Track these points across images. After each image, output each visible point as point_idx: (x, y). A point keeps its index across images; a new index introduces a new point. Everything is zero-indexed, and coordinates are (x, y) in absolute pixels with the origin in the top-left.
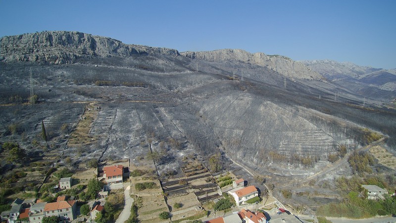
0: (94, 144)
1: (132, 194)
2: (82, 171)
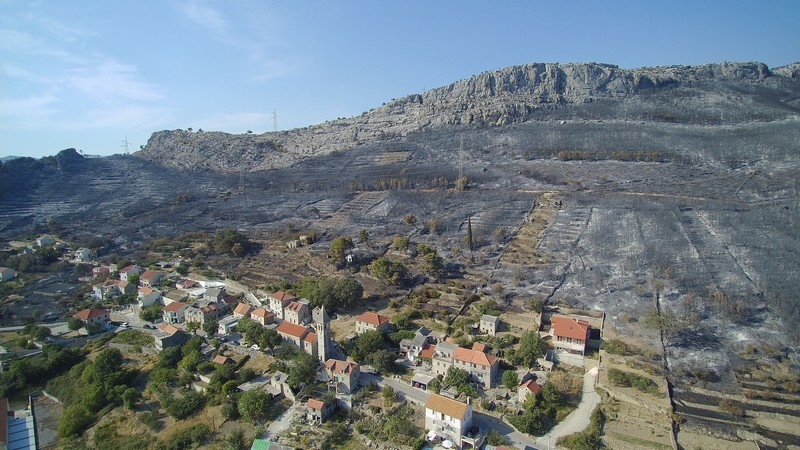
0: (542, 269)
1: (599, 385)
2: (516, 312)
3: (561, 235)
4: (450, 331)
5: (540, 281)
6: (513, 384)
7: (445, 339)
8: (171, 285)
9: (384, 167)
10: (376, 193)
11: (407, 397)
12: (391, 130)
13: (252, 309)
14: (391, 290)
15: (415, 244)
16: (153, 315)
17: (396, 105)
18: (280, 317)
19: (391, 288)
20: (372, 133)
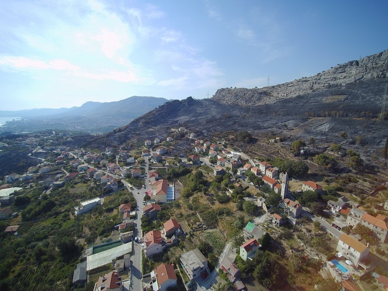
7: (358, 207)
8: (221, 151)
9: (328, 104)
10: (322, 118)
11: (328, 231)
12: (335, 82)
13: (252, 167)
15: (344, 149)
16: (214, 161)
17: (340, 67)
18: (264, 173)
19: (326, 171)
20: (323, 85)
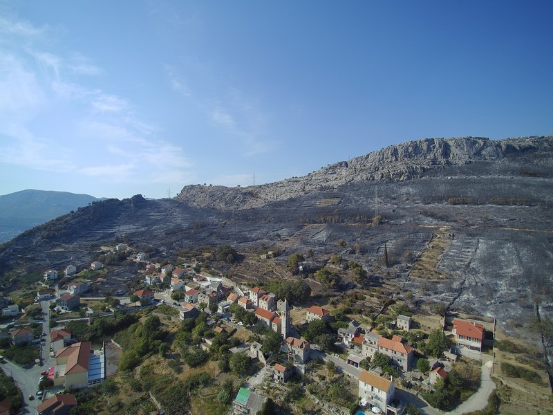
0: (443, 283)
1: (495, 375)
2: (425, 315)
3: (456, 258)
4: (374, 325)
5: (442, 293)
6: (426, 369)
7: (371, 330)
8: (190, 278)
9: (323, 208)
10: (318, 225)
11: (344, 371)
12: (327, 184)
13: (239, 298)
14: (330, 292)
15: (346, 261)
16: (179, 297)
17: (330, 168)
18: (256, 304)
19: (330, 290)
20: (315, 186)
